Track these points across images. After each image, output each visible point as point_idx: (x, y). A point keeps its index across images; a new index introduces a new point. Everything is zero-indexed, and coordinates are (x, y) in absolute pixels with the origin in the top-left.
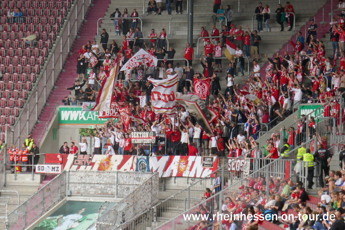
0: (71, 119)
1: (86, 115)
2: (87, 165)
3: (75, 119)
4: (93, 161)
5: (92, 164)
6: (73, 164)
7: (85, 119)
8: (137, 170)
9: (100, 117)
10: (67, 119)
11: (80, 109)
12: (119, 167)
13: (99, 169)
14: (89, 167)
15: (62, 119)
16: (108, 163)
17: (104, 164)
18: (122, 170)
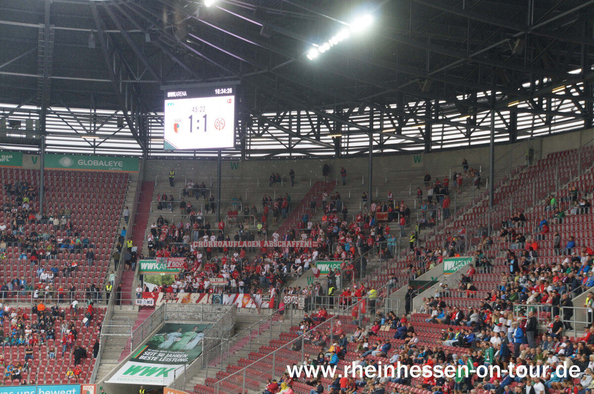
0: (148, 268)
1: (159, 266)
2: (173, 299)
3: (151, 269)
4: (177, 297)
5: (177, 299)
6: (163, 299)
7: (158, 269)
8: (212, 303)
9: (169, 268)
10: (145, 269)
11: (155, 262)
12: (197, 301)
13: (182, 302)
14: (175, 301)
15: (142, 268)
16: (189, 298)
17: (186, 300)
18: (200, 302)
